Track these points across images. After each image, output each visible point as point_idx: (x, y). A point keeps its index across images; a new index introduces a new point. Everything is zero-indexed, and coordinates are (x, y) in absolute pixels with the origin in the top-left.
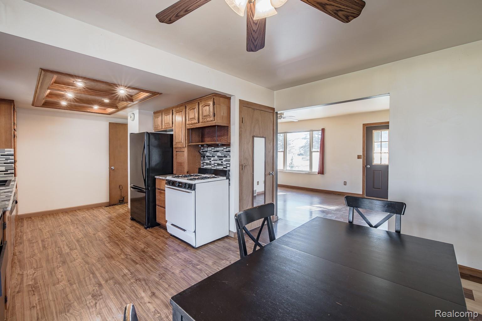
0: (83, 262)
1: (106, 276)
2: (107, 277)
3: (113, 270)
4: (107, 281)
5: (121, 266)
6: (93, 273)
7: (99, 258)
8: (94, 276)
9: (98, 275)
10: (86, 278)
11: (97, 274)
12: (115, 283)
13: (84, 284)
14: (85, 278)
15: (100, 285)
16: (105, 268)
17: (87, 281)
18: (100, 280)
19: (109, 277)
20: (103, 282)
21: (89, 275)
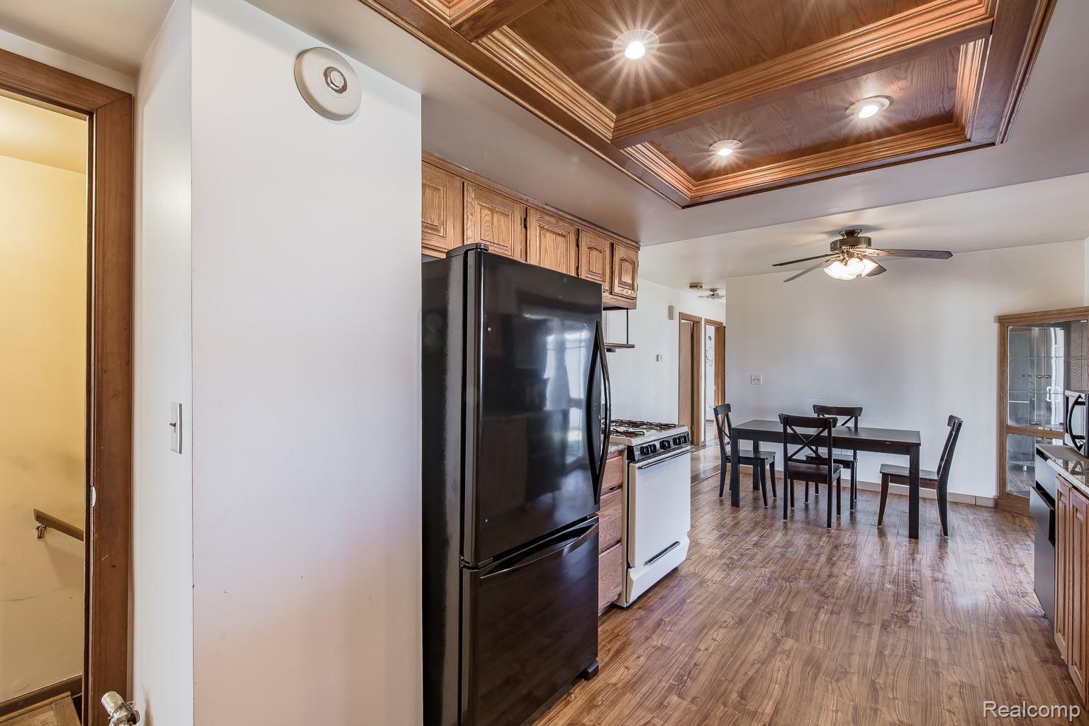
2: (861, 630)
5: (818, 629)
6: (880, 653)
8: (884, 647)
9: (874, 643)
10: (900, 654)
11: (875, 647)
13: (909, 646)
14: (902, 656)
17: (902, 647)
19: (858, 628)
21: (890, 655)
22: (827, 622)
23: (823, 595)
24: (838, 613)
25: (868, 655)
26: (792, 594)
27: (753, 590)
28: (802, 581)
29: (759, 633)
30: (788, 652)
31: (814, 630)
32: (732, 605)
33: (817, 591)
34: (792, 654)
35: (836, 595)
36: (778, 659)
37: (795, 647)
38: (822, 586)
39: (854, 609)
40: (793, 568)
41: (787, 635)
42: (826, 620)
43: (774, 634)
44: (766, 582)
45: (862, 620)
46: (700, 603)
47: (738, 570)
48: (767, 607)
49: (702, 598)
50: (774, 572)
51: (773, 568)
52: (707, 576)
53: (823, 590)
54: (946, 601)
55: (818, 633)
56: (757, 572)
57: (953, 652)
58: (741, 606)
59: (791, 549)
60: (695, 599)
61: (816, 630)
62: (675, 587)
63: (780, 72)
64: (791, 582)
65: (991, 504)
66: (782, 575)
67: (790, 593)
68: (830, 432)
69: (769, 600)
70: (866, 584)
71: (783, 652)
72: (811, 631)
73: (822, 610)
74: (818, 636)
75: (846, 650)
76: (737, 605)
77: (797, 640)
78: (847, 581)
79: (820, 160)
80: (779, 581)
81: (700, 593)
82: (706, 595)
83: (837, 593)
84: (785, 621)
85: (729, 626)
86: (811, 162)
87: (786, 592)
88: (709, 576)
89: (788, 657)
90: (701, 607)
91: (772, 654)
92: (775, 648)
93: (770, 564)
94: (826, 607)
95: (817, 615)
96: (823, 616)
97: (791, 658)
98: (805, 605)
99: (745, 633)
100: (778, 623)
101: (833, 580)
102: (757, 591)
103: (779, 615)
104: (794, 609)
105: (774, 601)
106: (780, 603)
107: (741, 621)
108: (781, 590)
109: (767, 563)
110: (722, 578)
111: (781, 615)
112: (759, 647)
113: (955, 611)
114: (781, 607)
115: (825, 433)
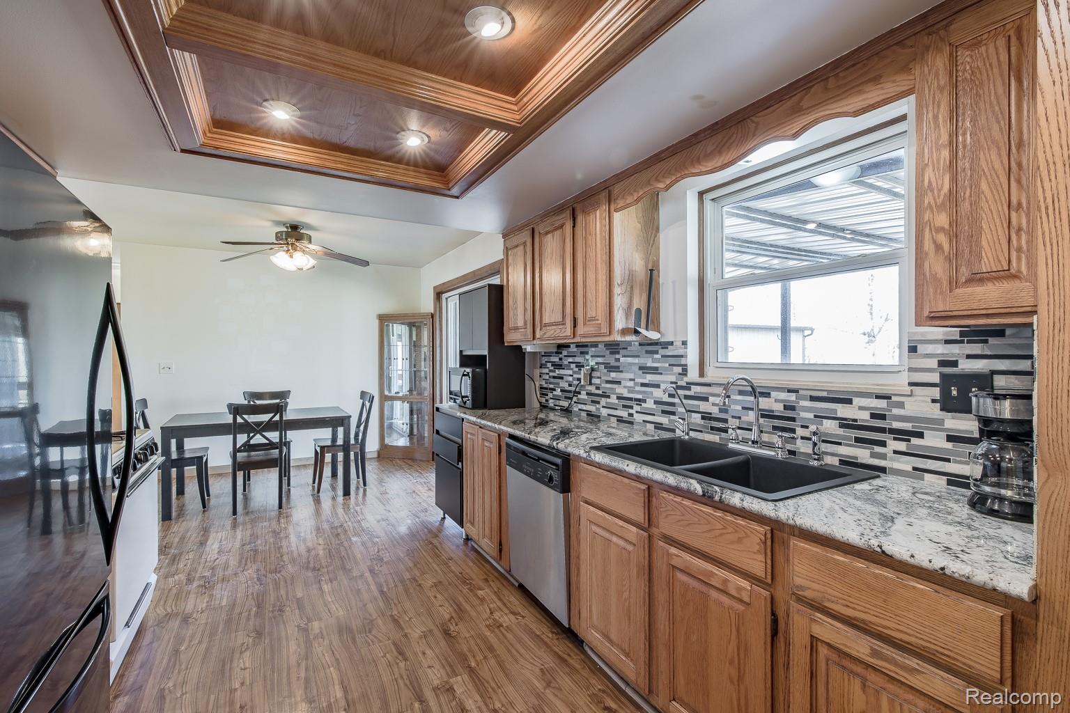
0: (405, 627)
1: (361, 585)
3: (347, 594)
4: (362, 576)
5: (330, 600)
6: (382, 592)
7: (370, 632)
8: (381, 587)
9: (373, 587)
12: (350, 570)
15: (372, 571)
16: (361, 601)
18: (371, 578)
20: (367, 574)
22: (333, 590)
23: (314, 569)
24: (336, 579)
25: (376, 599)
26: (289, 582)
27: (250, 597)
28: (290, 566)
29: (283, 634)
30: (320, 635)
31: (327, 603)
32: (238, 624)
33: (307, 568)
34: (325, 633)
35: (324, 564)
36: (316, 645)
37: (323, 627)
38: (309, 562)
39: (344, 568)
40: (273, 558)
41: (309, 620)
42: (330, 589)
43: (298, 626)
44: (258, 583)
45: (355, 575)
46: (200, 642)
47: (219, 585)
48: (274, 606)
49: (198, 635)
50: (258, 570)
51: (255, 567)
52: (187, 609)
53: (312, 565)
54: (394, 534)
55: (331, 603)
56: (242, 578)
57: (418, 566)
58: (248, 619)
59: (259, 542)
60: (190, 641)
61: (329, 602)
62: (151, 643)
63: (394, 77)
64: (280, 571)
65: (375, 455)
66: (268, 570)
67: (286, 582)
68: (281, 417)
69: (272, 599)
70: (338, 544)
71: (316, 637)
72: (326, 605)
73: (322, 583)
74: (333, 606)
75: (360, 604)
76: (243, 620)
77: (321, 619)
78: (324, 549)
79: (352, 162)
80: (269, 576)
81: (190, 632)
82: (201, 628)
83: (324, 563)
84: (299, 609)
85: (250, 645)
86: (346, 161)
87: (282, 583)
88: (189, 607)
89: (323, 637)
90: (204, 646)
91: (309, 644)
92: (307, 637)
93: (249, 564)
94: (323, 579)
95: (321, 589)
96: (326, 588)
97: (326, 637)
98: (306, 585)
99: (271, 643)
100: (295, 614)
101: (313, 553)
102: (255, 596)
103: (290, 607)
104: (300, 595)
105: (278, 597)
106: (284, 596)
107: (259, 634)
108: (277, 584)
109: (246, 565)
110: (208, 602)
111: (292, 606)
112: (293, 646)
113: (402, 538)
114: (287, 599)
115: (277, 418)
